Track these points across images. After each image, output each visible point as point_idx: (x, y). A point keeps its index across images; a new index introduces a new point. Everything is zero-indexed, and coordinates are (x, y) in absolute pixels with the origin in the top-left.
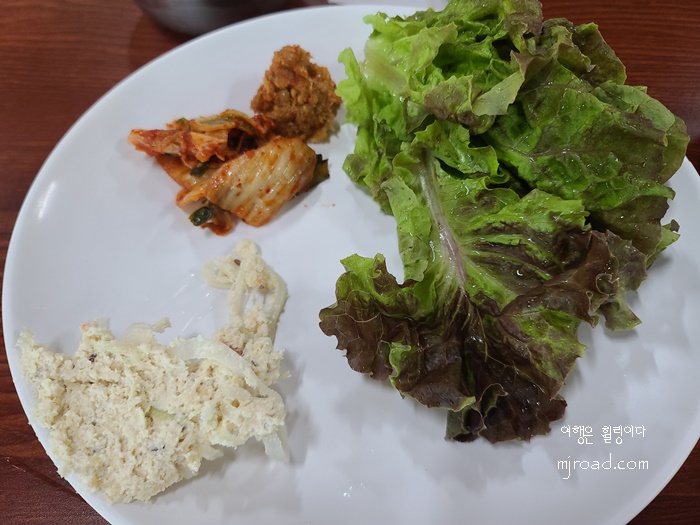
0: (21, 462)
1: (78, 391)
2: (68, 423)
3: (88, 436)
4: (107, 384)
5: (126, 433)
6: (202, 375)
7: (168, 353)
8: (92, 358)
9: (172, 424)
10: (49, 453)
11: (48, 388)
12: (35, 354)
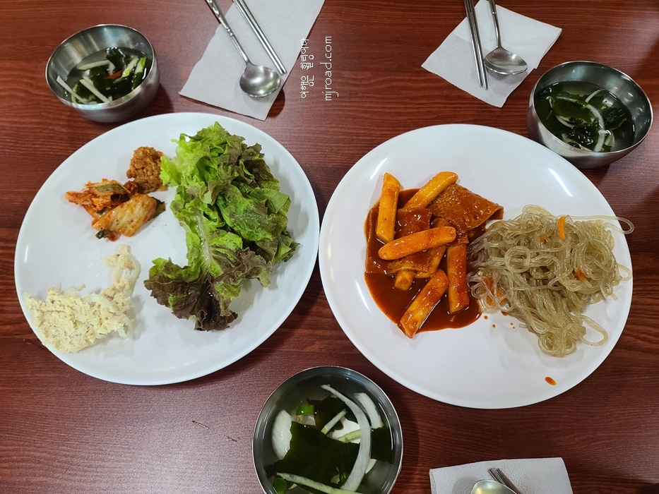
0: (29, 341)
1: (48, 314)
2: (45, 326)
3: (53, 331)
4: (59, 312)
5: (67, 330)
6: (96, 308)
7: (82, 300)
8: (53, 302)
9: (84, 326)
10: (38, 337)
11: (37, 314)
12: (30, 301)
